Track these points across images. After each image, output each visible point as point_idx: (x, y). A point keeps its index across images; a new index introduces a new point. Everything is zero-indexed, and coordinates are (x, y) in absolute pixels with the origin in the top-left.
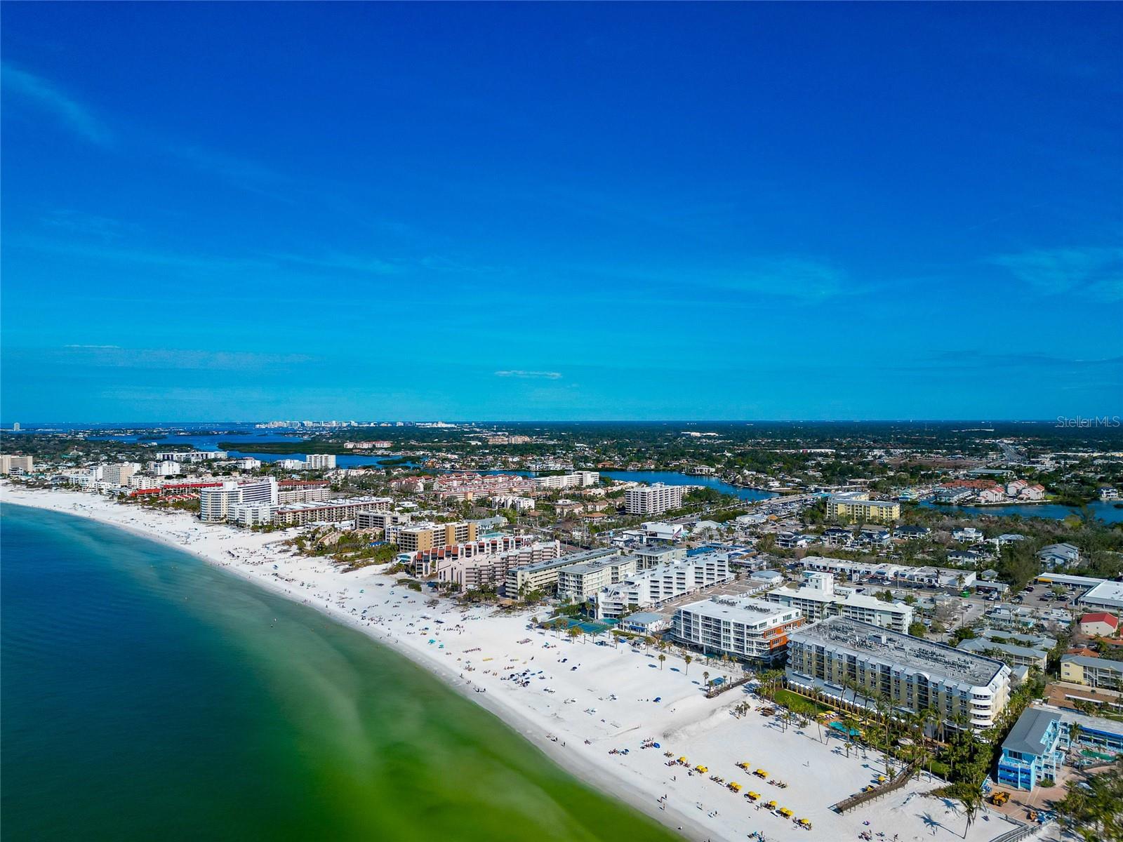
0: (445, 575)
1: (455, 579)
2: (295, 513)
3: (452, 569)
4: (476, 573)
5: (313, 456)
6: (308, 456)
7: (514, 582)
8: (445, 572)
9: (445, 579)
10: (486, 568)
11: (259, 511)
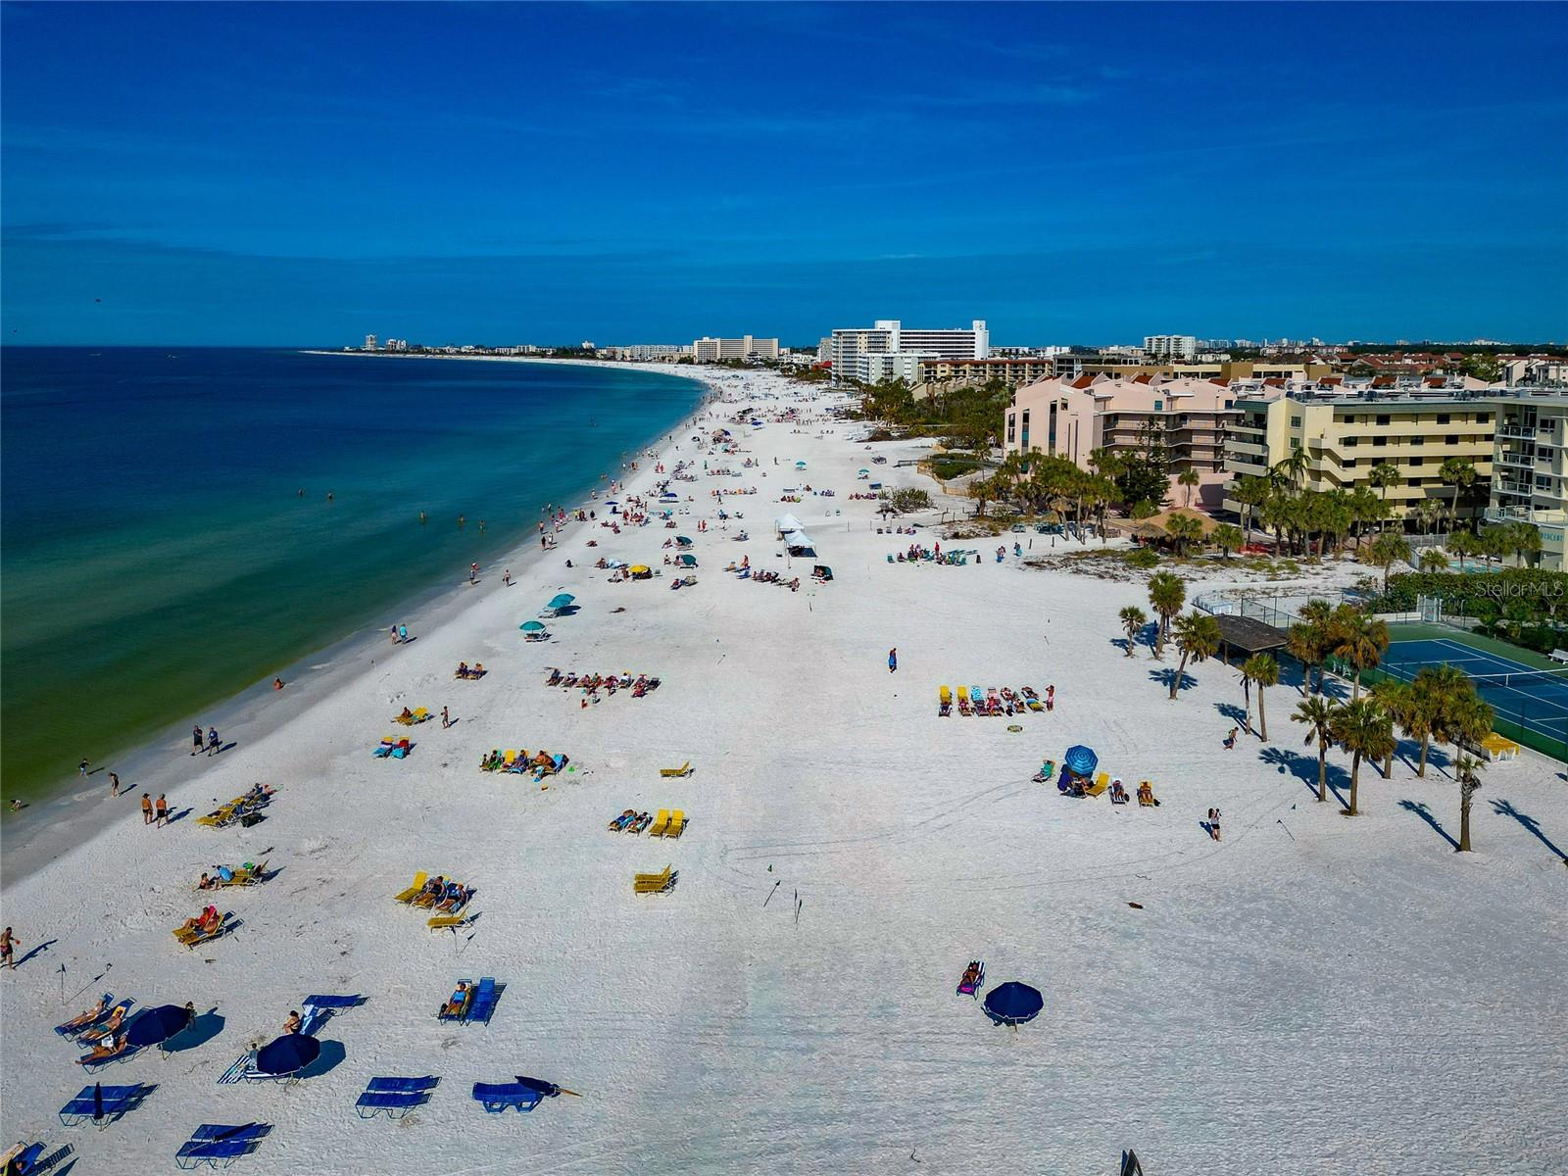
0: (1026, 429)
1: (1060, 449)
2: (957, 365)
3: (1053, 408)
4: (1157, 436)
5: (1154, 338)
6: (1146, 339)
7: (1256, 450)
8: (1026, 417)
9: (1025, 443)
10: (1211, 425)
11: (894, 360)
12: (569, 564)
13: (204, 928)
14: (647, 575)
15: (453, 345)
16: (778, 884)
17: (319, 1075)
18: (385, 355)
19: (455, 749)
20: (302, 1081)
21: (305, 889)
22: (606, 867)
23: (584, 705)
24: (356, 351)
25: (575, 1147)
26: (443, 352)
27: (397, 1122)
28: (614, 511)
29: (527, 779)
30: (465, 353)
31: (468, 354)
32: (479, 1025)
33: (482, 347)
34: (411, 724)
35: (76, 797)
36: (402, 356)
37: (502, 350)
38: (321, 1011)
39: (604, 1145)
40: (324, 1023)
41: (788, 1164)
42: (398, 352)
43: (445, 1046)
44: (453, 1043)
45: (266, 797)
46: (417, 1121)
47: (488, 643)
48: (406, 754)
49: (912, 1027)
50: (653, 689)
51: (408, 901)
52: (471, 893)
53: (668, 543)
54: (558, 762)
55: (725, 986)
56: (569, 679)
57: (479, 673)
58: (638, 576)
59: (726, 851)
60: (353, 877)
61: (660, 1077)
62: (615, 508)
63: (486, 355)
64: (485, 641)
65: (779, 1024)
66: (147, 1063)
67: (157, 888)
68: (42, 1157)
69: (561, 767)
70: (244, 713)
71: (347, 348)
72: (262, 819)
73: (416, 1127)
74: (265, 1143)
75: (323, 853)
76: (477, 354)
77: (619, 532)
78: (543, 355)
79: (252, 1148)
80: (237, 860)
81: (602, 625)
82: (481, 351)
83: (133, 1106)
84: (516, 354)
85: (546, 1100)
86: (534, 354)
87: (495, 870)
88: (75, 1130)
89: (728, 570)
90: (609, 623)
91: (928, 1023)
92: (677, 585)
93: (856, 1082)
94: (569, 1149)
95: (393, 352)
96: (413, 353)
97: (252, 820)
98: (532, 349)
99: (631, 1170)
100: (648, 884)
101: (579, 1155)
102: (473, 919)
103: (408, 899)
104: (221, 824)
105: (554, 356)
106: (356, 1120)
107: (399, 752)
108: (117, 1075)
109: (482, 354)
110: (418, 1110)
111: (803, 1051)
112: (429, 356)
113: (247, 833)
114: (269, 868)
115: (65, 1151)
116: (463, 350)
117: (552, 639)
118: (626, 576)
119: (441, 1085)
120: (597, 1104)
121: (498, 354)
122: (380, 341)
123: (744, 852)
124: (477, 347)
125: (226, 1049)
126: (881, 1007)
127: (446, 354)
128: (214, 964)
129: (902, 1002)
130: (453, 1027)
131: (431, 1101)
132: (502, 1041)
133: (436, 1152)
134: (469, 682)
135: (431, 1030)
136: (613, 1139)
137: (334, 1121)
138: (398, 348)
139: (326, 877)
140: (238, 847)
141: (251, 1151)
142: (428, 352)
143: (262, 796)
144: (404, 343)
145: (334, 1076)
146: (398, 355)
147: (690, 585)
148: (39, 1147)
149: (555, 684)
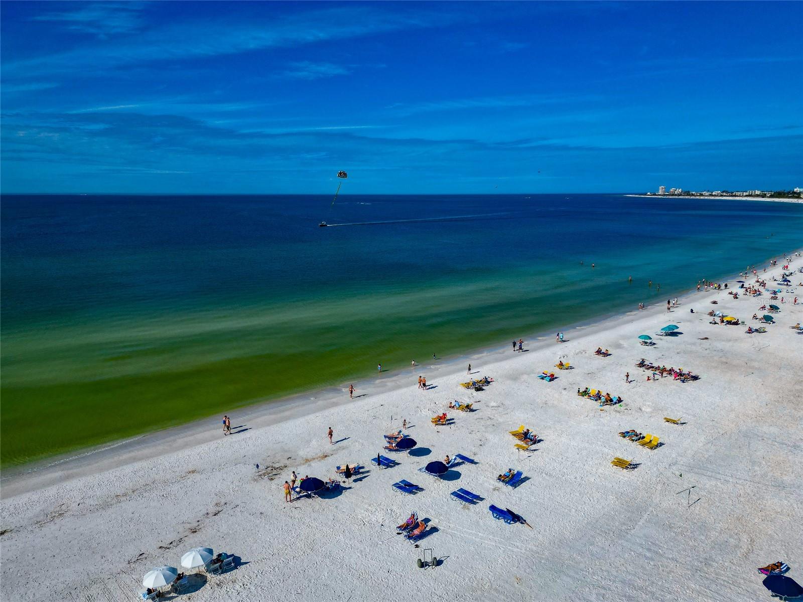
12: (692, 311)
13: (442, 420)
14: (736, 323)
15: (708, 191)
16: (693, 487)
17: (448, 480)
18: (667, 197)
19: (574, 384)
20: (442, 480)
21: (482, 419)
22: (607, 450)
23: (648, 379)
24: (653, 195)
25: (518, 544)
26: (701, 195)
27: (462, 506)
28: (742, 286)
29: (596, 405)
30: (715, 195)
31: (717, 196)
32: (510, 487)
33: (727, 192)
34: (562, 369)
35: (432, 366)
36: (677, 197)
37: (738, 194)
38: (461, 461)
39: (529, 549)
40: (460, 465)
41: (604, 594)
42: (676, 195)
43: (494, 490)
44: (497, 490)
45: (489, 383)
46: (468, 509)
47: (621, 342)
48: (550, 380)
49: (716, 574)
50: (693, 380)
51: (514, 435)
52: (540, 441)
53: (763, 308)
54: (615, 400)
55: (628, 518)
56: (648, 366)
57: (606, 354)
58: (729, 323)
59: (675, 464)
60: (501, 420)
61: (571, 537)
62: (743, 285)
63: (727, 196)
64: (620, 341)
65: (644, 543)
66: (402, 456)
67: (437, 403)
68: (361, 470)
69: (616, 403)
70: (501, 350)
71: (649, 193)
72: (483, 390)
73: (467, 511)
74: (419, 494)
75: (496, 408)
76: (722, 196)
77: (737, 298)
78: (764, 196)
79: (415, 493)
80: (466, 401)
81: (688, 344)
82: (724, 194)
83: (391, 467)
84: (746, 196)
85: (518, 524)
86: (758, 196)
87: (557, 435)
88: (374, 467)
89: (793, 328)
90: (694, 344)
91: (728, 577)
92: (750, 331)
93: (664, 581)
94: (515, 543)
95: (673, 195)
96: (683, 196)
97: (479, 389)
98: (758, 192)
99: (535, 563)
100: (621, 463)
101: (518, 547)
102: (535, 450)
103: (515, 434)
104: (468, 388)
105: (771, 196)
106: (449, 499)
107: (548, 379)
108: (393, 456)
109: (725, 196)
110: (472, 506)
111: (647, 558)
112: (692, 197)
113: (475, 393)
114: (473, 407)
115: (368, 472)
116: (714, 194)
117: (655, 346)
118: (722, 321)
119: (484, 501)
120: (537, 534)
121: (735, 196)
122: (667, 190)
123: (685, 467)
124: (723, 192)
125: (426, 460)
126: (706, 559)
127: (704, 196)
128: (439, 433)
129: (721, 562)
130: (501, 484)
131: (477, 505)
132: (516, 497)
133: (468, 521)
134: (601, 357)
135: (492, 482)
136: (535, 548)
137: (443, 497)
138: (676, 193)
139: (492, 417)
140: (469, 396)
141: (414, 494)
142: (693, 195)
143: (487, 382)
144: (680, 190)
145: (451, 483)
146: (674, 197)
147: (760, 333)
148: (363, 468)
149: (641, 367)
